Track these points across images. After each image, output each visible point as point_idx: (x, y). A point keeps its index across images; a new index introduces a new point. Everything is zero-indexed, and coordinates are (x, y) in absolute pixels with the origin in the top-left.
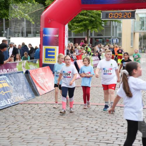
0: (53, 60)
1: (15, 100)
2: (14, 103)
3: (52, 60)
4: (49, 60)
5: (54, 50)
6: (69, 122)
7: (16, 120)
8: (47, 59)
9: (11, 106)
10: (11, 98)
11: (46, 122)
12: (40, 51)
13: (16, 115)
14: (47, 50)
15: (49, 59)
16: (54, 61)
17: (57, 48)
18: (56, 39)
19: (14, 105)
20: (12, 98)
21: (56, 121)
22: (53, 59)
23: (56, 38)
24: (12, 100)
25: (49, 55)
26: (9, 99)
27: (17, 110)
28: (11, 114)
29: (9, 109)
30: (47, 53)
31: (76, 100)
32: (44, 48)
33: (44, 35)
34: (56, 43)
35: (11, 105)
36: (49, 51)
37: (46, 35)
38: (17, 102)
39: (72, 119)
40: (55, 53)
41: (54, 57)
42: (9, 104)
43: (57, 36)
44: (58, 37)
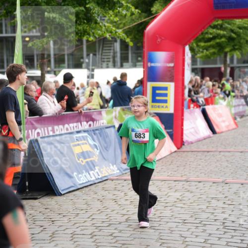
0: (165, 107)
1: (102, 174)
2: (101, 178)
3: (162, 107)
4: (159, 107)
5: (166, 89)
6: (192, 211)
7: (103, 206)
8: (155, 104)
9: (95, 183)
10: (95, 169)
11: (154, 210)
12: (143, 91)
13: (103, 197)
14: (154, 89)
15: (157, 104)
16: (167, 107)
17: (171, 86)
18: (170, 71)
19: (100, 182)
20: (97, 170)
21: (171, 209)
22: (164, 105)
23: (170, 69)
24: (97, 172)
25: (158, 98)
26: (92, 172)
27: (105, 191)
28: (95, 196)
29: (92, 187)
30: (154, 95)
31: (205, 174)
32: (150, 85)
33: (149, 64)
34: (170, 78)
35: (96, 181)
36: (158, 92)
37: (153, 65)
38: (105, 177)
39: (198, 207)
40: (168, 95)
41: (166, 101)
42: (92, 179)
43: (172, 65)
44: (173, 67)
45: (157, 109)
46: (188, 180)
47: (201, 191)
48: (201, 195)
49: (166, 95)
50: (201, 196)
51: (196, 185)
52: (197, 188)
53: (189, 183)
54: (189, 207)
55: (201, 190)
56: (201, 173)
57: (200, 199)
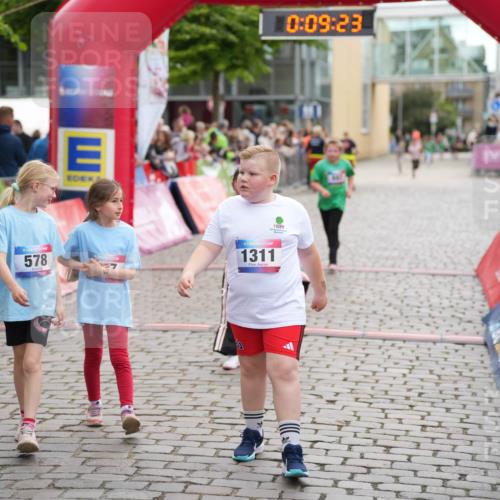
0: (95, 179)
3: (91, 179)
4: (83, 179)
5: (97, 142)
6: (149, 390)
8: (74, 173)
11: (70, 392)
12: (50, 145)
14: (73, 142)
15: (80, 174)
17: (108, 137)
21: (106, 389)
22: (94, 174)
25: (80, 161)
30: (73, 154)
31: (176, 315)
32: (64, 134)
34: (107, 119)
36: (80, 148)
39: (161, 382)
41: (97, 168)
45: (79, 182)
46: (143, 328)
47: (168, 350)
48: (168, 357)
49: (97, 155)
50: (168, 360)
51: (158, 338)
52: (160, 344)
53: (143, 333)
54: (143, 384)
55: (168, 347)
56: (168, 313)
57: (166, 366)
